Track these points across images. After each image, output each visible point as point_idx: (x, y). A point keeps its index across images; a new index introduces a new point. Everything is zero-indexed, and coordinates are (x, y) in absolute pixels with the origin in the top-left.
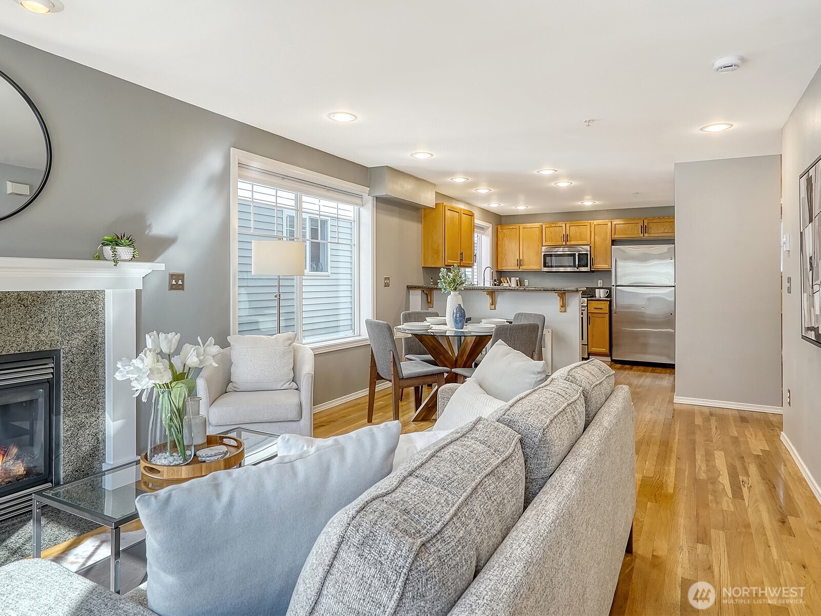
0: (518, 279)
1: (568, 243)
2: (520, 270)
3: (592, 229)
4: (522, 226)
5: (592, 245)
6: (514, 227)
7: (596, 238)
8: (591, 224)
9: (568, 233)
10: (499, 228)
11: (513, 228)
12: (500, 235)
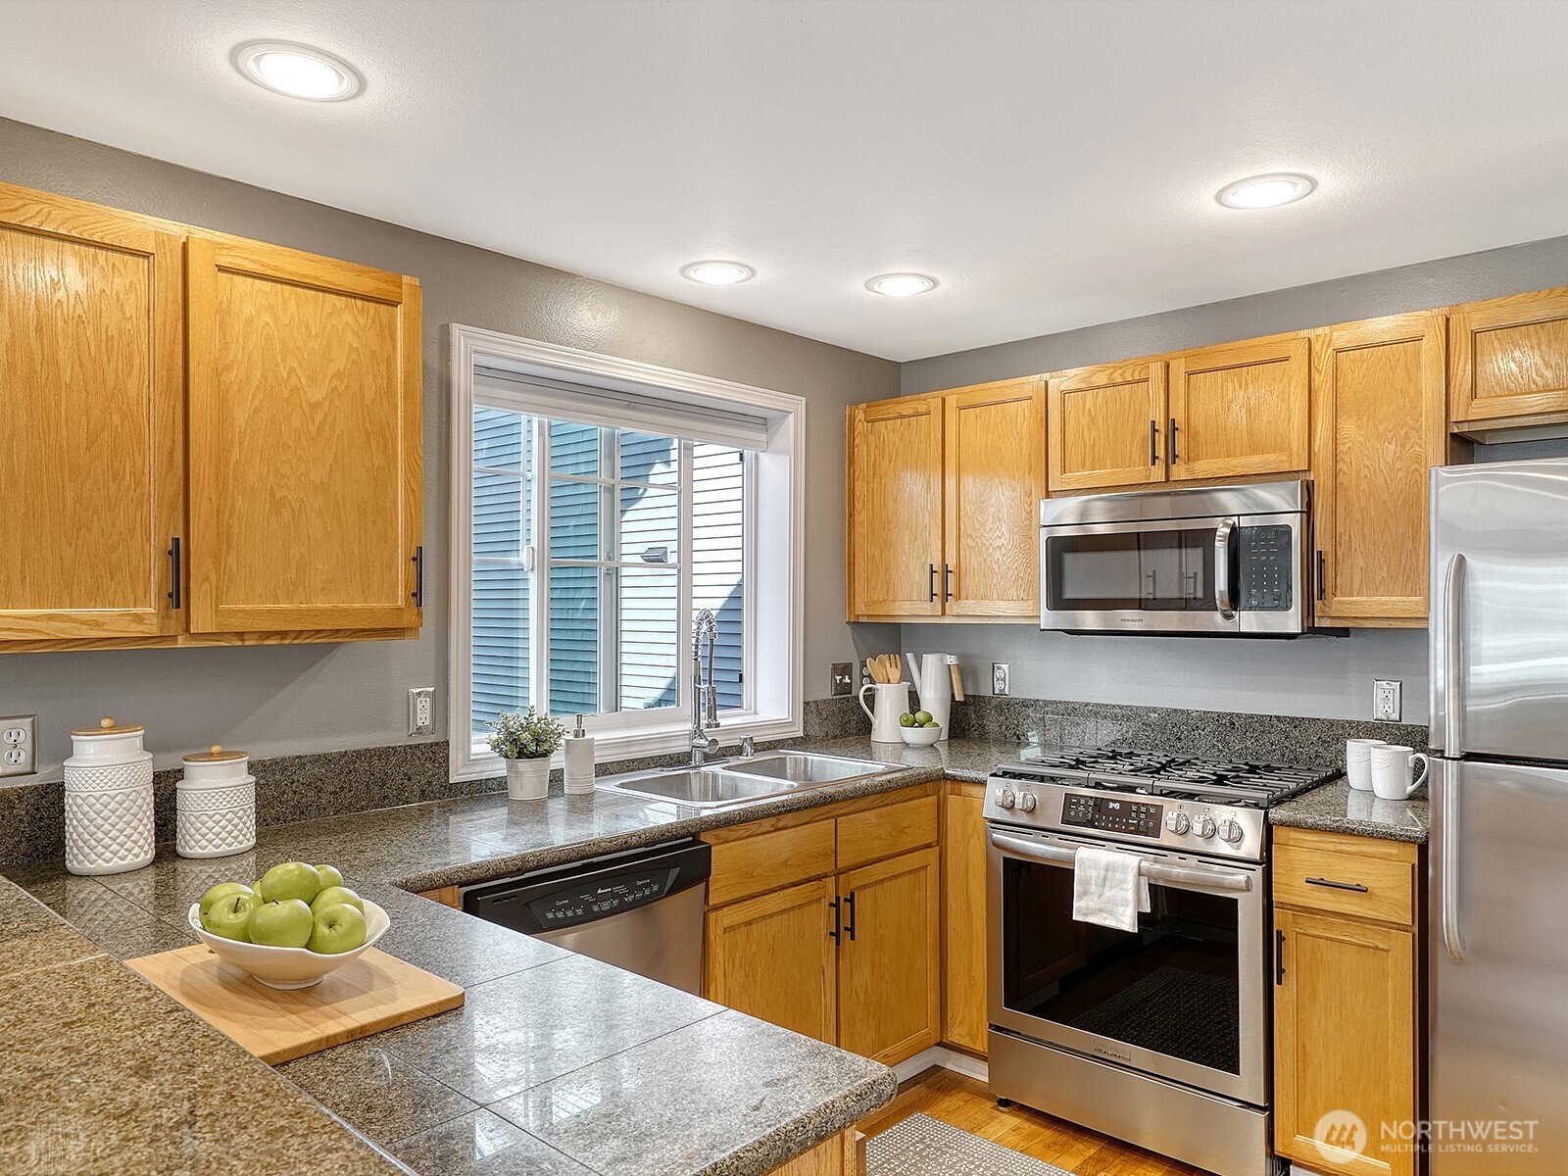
0: (951, 660)
1: (1179, 472)
2: (946, 620)
3: (1323, 380)
4: (953, 399)
5: (1322, 477)
6: (922, 408)
7: (1348, 427)
8: (1317, 347)
9: (1178, 414)
10: (860, 415)
11: (918, 414)
12: (861, 452)
